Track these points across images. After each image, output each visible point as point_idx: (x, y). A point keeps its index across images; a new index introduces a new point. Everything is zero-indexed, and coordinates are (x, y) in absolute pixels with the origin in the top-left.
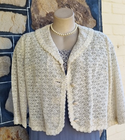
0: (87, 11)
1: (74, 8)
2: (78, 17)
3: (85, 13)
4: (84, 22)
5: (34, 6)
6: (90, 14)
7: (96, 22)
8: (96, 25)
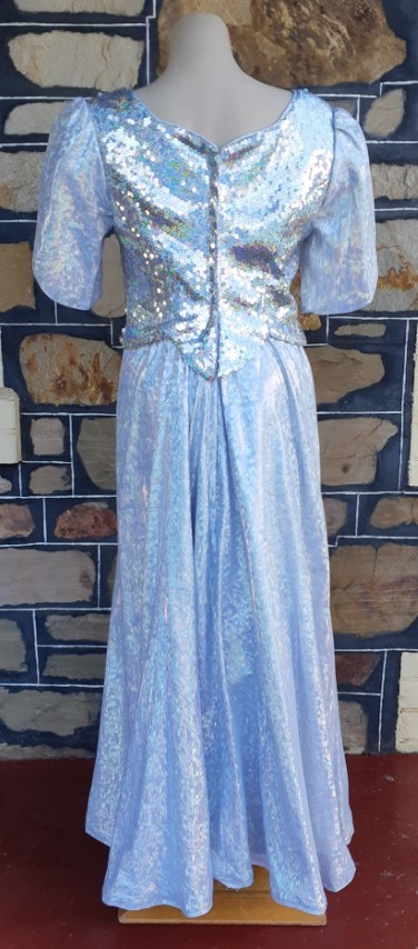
0: (367, 11)
1: (315, 4)
2: (328, 34)
3: (359, 19)
4: (352, 52)
5: (169, 10)
6: (381, 20)
7: (407, 49)
8: (407, 61)
